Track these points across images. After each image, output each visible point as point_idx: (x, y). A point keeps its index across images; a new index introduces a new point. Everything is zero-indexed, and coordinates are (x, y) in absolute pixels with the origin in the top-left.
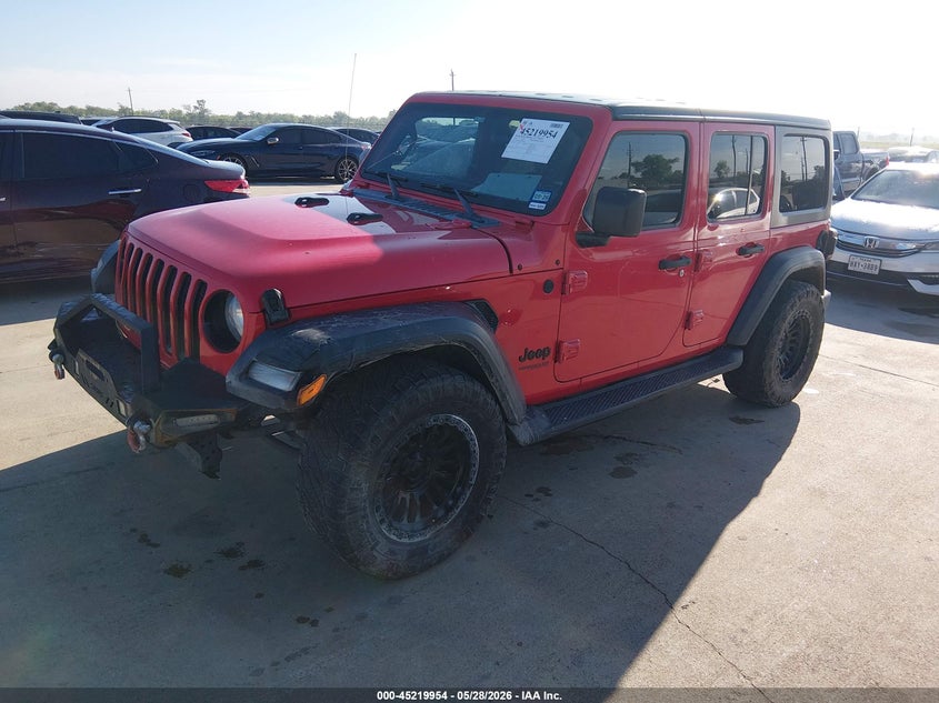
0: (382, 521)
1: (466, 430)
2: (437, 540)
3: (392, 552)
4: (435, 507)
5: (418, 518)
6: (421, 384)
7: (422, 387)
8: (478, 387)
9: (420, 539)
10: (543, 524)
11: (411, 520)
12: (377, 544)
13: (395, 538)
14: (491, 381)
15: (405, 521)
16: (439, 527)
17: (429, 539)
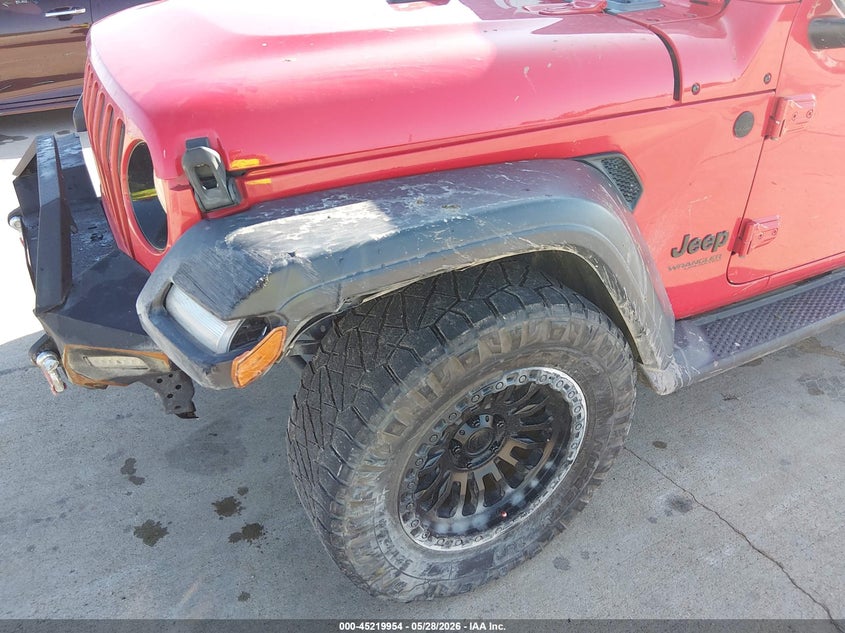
0: (415, 532)
1: (566, 387)
2: (509, 541)
3: (433, 570)
4: (509, 490)
5: (480, 507)
6: (483, 327)
7: (486, 332)
8: (595, 321)
9: (481, 542)
10: (681, 505)
11: (468, 511)
12: (406, 565)
13: (439, 548)
14: (620, 307)
15: (459, 513)
16: (513, 523)
17: (498, 540)
